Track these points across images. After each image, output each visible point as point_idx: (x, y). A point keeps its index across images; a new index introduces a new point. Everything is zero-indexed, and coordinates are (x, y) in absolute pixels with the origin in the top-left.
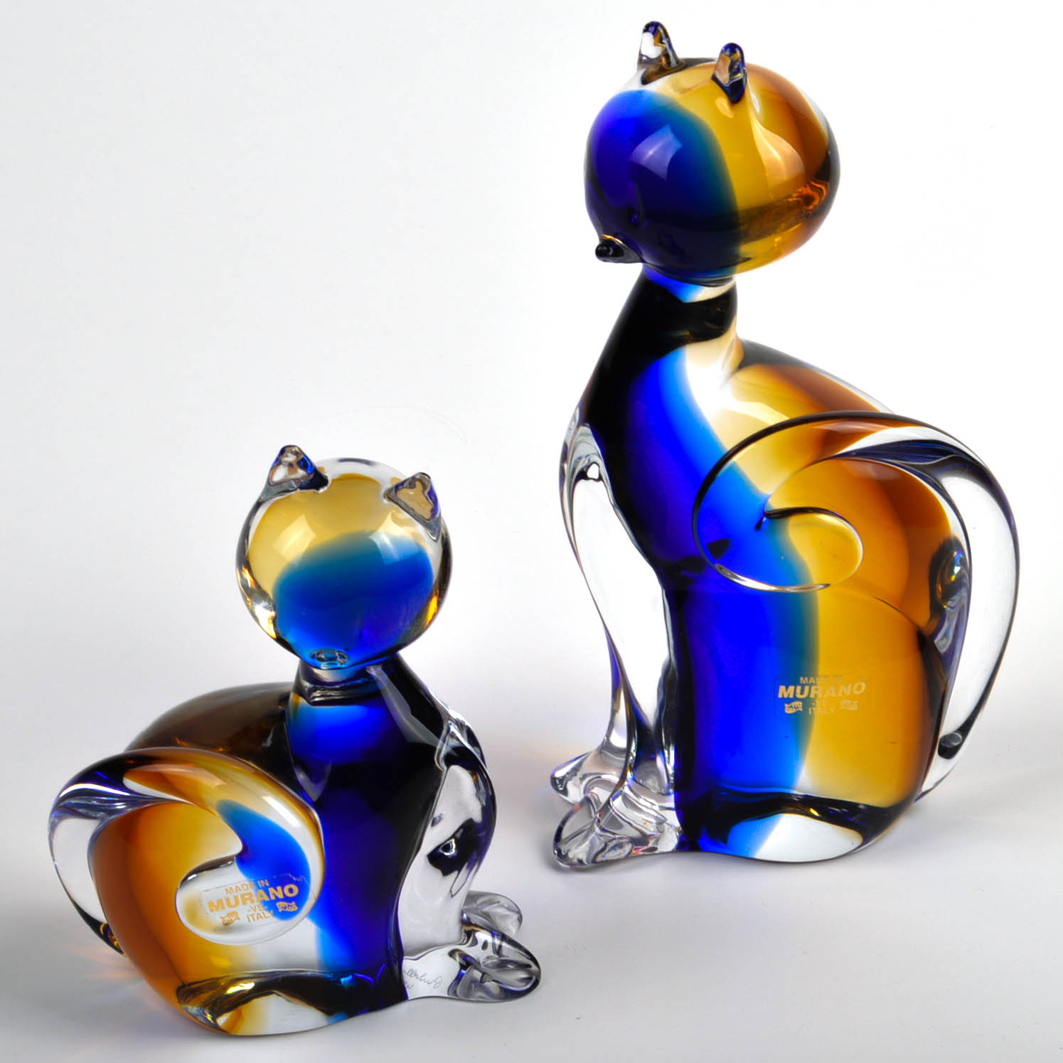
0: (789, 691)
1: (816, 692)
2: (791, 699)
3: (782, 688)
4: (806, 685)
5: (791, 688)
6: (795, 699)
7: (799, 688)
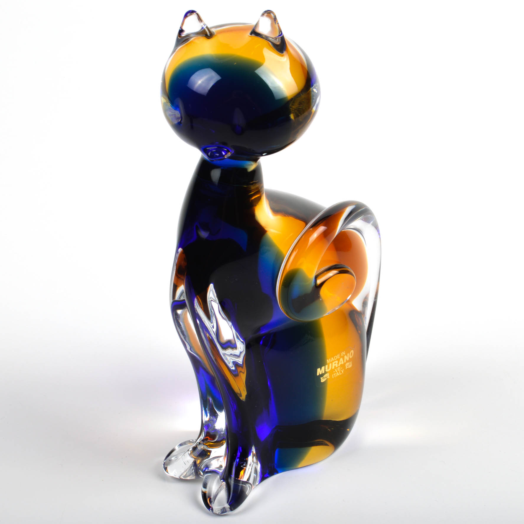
0: (322, 370)
1: (335, 365)
2: (323, 374)
3: (319, 370)
4: (330, 363)
5: (323, 368)
6: (325, 373)
7: (327, 366)
